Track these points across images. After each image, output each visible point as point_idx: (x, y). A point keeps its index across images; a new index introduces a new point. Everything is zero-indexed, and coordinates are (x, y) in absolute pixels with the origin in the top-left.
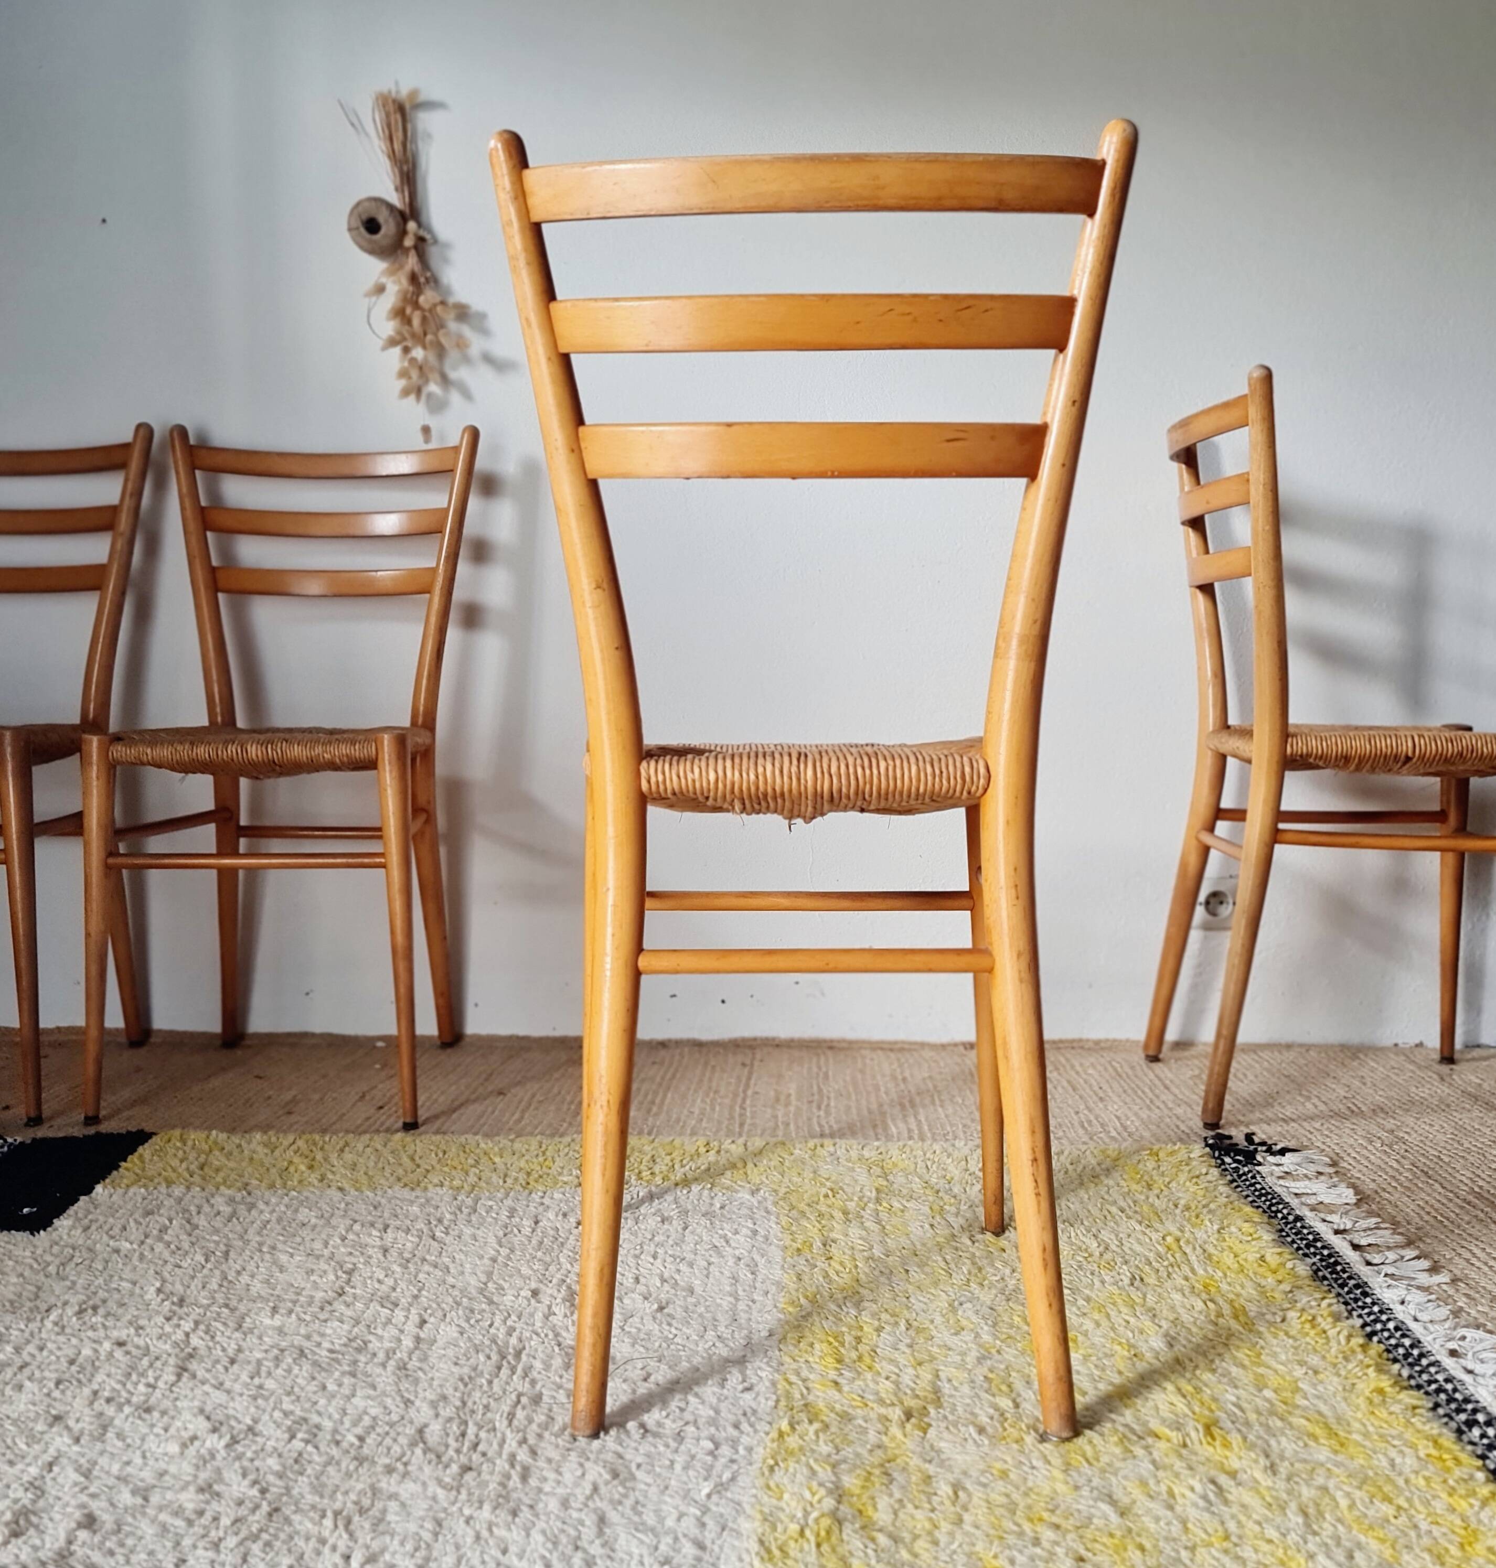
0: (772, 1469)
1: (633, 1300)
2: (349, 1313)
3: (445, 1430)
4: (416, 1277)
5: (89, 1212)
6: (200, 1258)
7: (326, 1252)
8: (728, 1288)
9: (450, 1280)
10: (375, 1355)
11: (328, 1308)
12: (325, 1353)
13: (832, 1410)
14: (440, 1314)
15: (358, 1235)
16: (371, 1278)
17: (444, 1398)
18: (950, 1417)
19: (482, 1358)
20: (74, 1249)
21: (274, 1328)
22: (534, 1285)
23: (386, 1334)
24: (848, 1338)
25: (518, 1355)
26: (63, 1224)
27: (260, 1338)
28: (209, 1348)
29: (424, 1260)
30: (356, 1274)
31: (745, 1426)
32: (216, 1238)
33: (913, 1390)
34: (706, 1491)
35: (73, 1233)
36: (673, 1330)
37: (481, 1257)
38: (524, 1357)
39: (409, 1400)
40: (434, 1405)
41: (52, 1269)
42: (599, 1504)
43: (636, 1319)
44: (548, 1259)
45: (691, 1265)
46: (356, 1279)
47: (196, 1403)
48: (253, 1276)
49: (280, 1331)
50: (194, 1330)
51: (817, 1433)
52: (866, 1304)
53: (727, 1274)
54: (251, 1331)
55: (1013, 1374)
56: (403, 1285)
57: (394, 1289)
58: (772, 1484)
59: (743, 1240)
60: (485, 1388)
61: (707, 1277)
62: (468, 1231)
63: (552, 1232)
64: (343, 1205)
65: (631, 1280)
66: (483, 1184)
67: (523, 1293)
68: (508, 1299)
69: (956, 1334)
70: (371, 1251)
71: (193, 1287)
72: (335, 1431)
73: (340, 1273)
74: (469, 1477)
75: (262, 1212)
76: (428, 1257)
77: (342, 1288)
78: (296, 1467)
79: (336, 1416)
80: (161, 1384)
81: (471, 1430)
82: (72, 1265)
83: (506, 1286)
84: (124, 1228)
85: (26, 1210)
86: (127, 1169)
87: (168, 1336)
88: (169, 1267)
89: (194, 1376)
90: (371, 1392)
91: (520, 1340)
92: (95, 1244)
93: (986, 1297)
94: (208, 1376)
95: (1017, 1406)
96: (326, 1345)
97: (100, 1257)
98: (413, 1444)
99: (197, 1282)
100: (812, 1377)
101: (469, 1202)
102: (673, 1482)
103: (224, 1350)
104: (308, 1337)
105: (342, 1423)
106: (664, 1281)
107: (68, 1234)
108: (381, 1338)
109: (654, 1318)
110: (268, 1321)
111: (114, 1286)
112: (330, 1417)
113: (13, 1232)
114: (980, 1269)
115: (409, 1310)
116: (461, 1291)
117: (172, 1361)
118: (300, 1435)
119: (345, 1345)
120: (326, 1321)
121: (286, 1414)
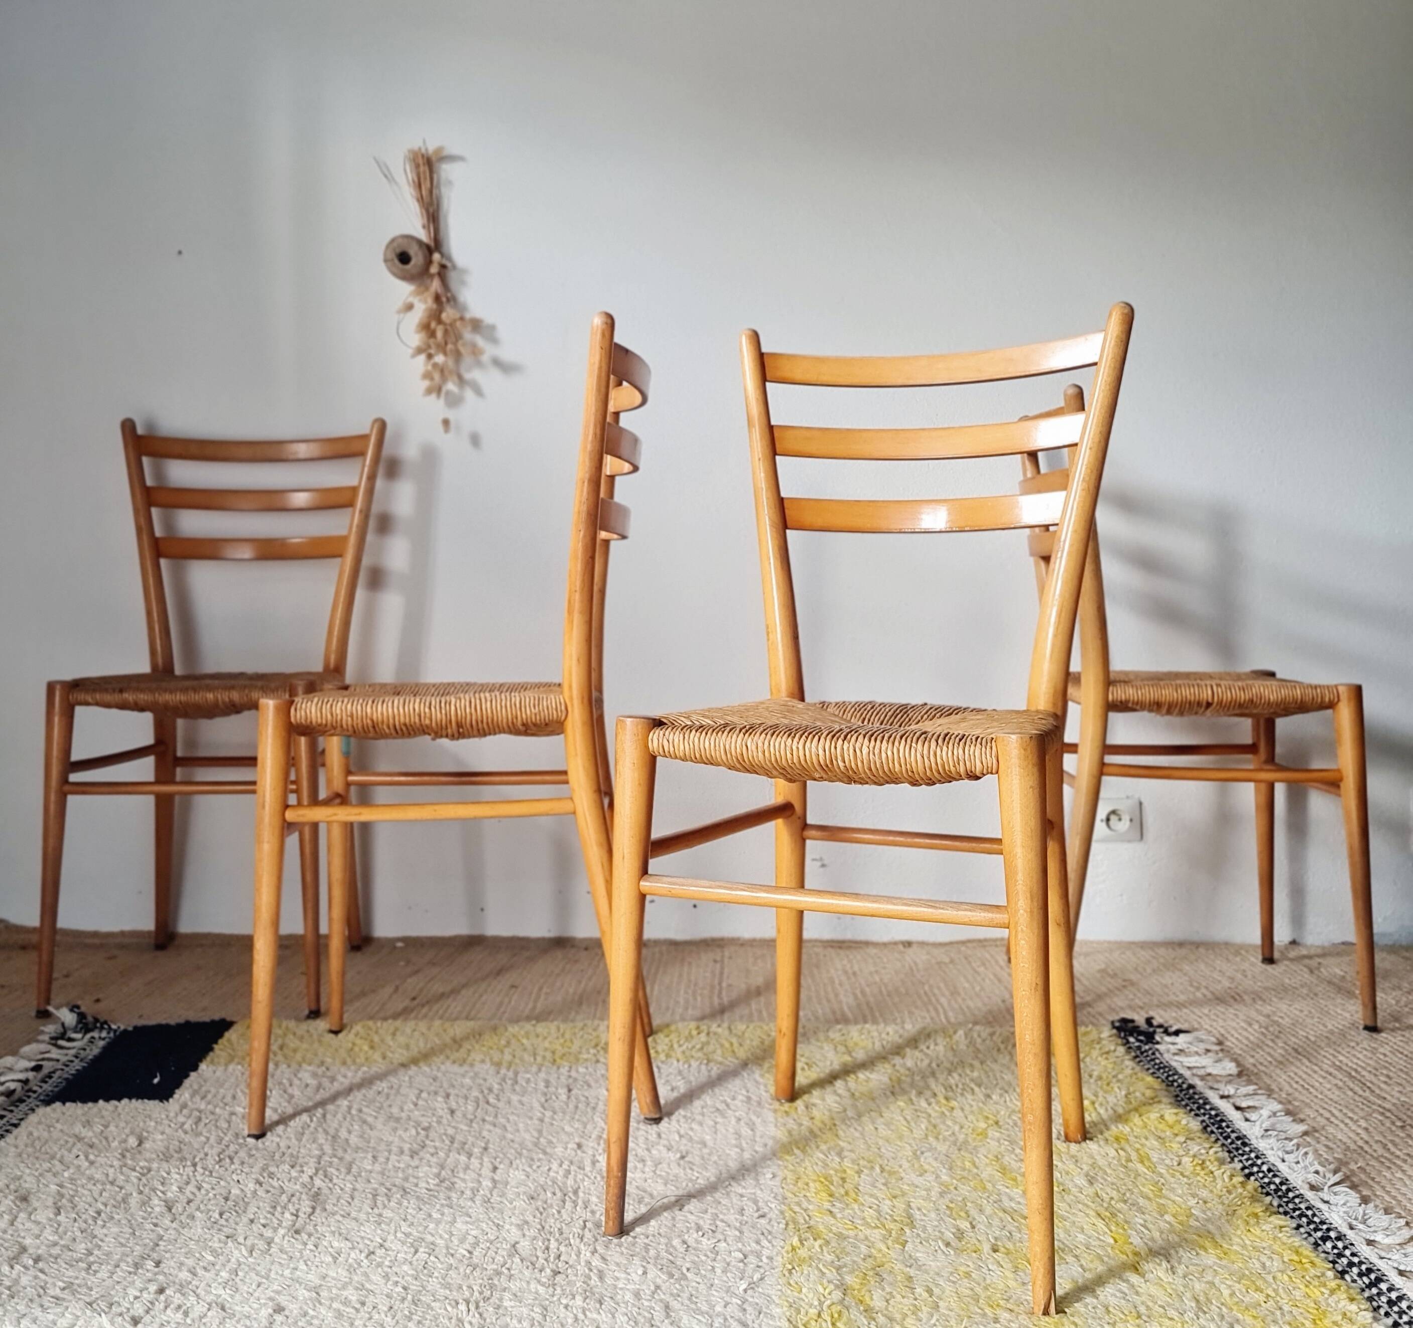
0: (790, 1272)
1: (659, 1151)
3: (532, 1244)
4: (480, 1133)
5: (201, 1084)
7: (403, 1115)
8: (734, 1142)
9: (509, 1136)
10: (463, 1192)
11: (417, 1156)
12: (422, 1190)
13: (831, 1231)
14: (507, 1162)
15: (426, 1101)
17: (527, 1223)
18: (922, 1235)
19: (549, 1195)
20: (199, 1112)
21: (377, 1173)
22: (577, 1140)
23: (467, 1177)
24: (836, 1179)
25: (576, 1192)
26: (183, 1093)
27: (368, 1179)
28: (331, 1188)
29: (484, 1120)
30: (432, 1131)
31: (765, 1243)
33: (891, 1216)
34: (744, 1286)
35: (194, 1100)
36: (696, 1174)
37: (531, 1118)
38: (581, 1194)
39: (499, 1225)
40: (520, 1227)
42: (663, 1297)
43: (664, 1165)
44: (585, 1119)
45: (701, 1124)
46: (432, 1134)
47: (334, 1229)
48: (349, 1132)
49: (383, 1175)
50: (315, 1175)
51: (821, 1246)
52: (846, 1153)
53: (731, 1130)
54: (359, 1175)
55: (969, 1204)
56: (471, 1139)
57: (466, 1142)
58: (792, 1282)
59: (740, 1104)
60: (556, 1216)
61: (716, 1133)
62: (515, 1098)
63: (583, 1099)
64: (408, 1079)
65: (655, 1136)
66: (517, 1061)
67: (570, 1146)
68: (559, 1150)
69: (921, 1175)
70: (440, 1113)
71: (305, 1140)
72: (448, 1247)
73: (419, 1130)
74: (559, 1278)
75: (344, 1084)
76: (487, 1118)
77: (424, 1142)
78: (426, 1272)
79: (446, 1236)
80: (301, 1214)
81: (553, 1245)
82: (202, 1124)
83: (554, 1140)
84: (235, 1097)
86: (221, 1050)
87: (296, 1179)
89: (325, 1209)
90: (468, 1219)
91: (575, 1181)
92: (215, 1109)
93: (942, 1148)
95: (973, 1227)
96: (423, 1185)
97: (222, 1118)
98: (510, 1256)
100: (811, 1207)
101: (510, 1074)
102: (716, 1281)
103: (342, 1189)
105: (452, 1241)
106: (681, 1136)
107: (191, 1101)
108: (464, 1180)
109: (679, 1165)
110: (371, 1167)
112: (441, 1237)
113: (146, 1100)
114: (935, 1126)
115: (481, 1159)
116: (520, 1145)
117: (305, 1197)
118: (422, 1250)
119: (437, 1185)
120: (417, 1167)
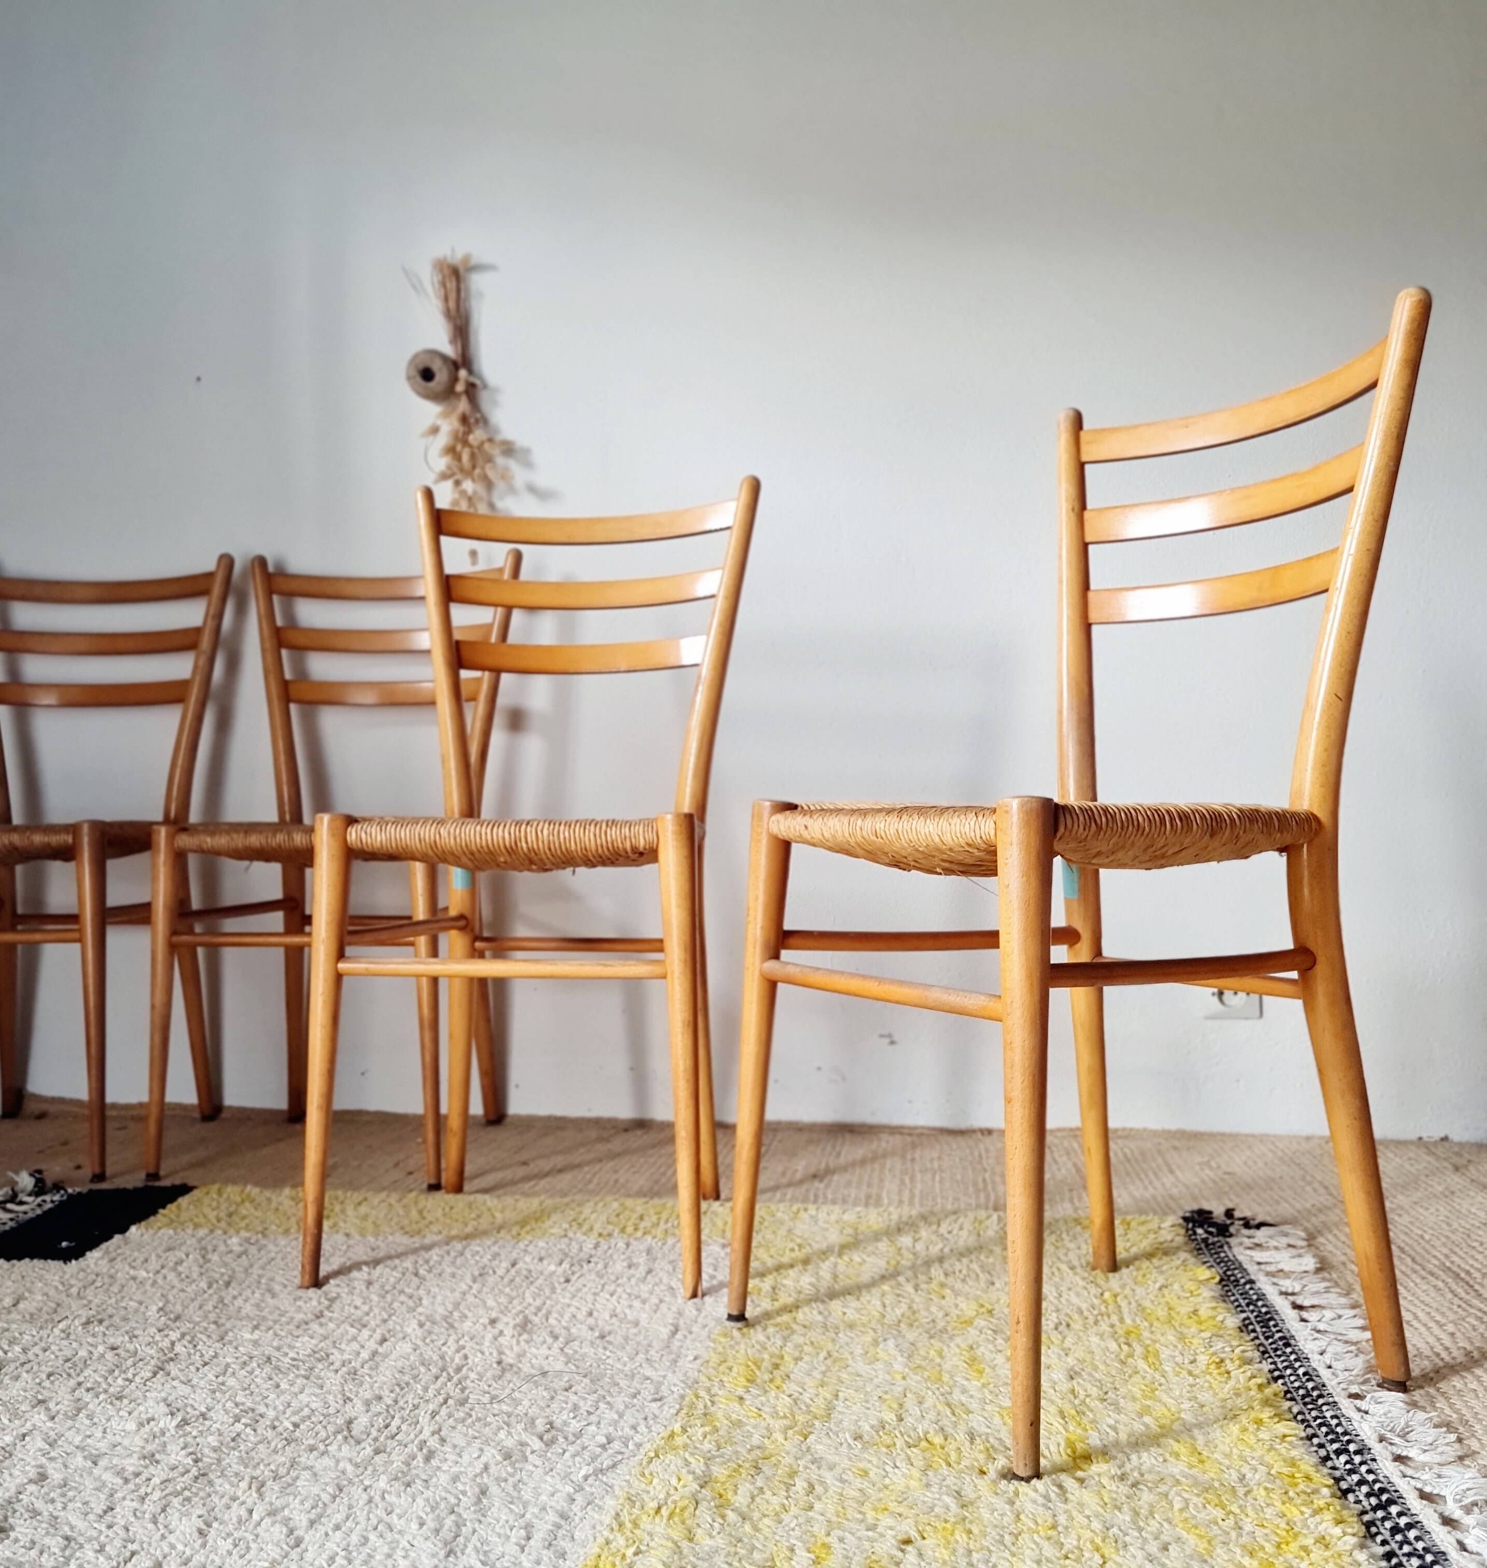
0: (651, 1460)
1: (580, 1329)
2: (321, 1331)
3: (371, 1422)
4: (390, 1304)
5: (119, 1247)
6: (203, 1285)
9: (421, 1309)
10: (332, 1363)
11: (305, 1327)
12: (287, 1360)
13: (728, 1418)
14: (401, 1334)
16: (349, 1305)
17: (380, 1398)
19: (426, 1370)
20: (97, 1275)
21: (250, 1340)
22: (494, 1315)
23: (348, 1349)
25: (459, 1368)
26: (93, 1256)
27: (236, 1348)
28: (189, 1354)
29: (402, 1292)
30: (338, 1302)
31: (642, 1428)
32: (223, 1270)
34: (585, 1474)
35: (100, 1262)
36: (608, 1354)
37: (454, 1291)
38: (463, 1370)
39: (349, 1398)
40: (367, 1403)
41: (74, 1291)
42: (485, 1479)
43: (577, 1343)
44: (514, 1293)
45: (643, 1301)
46: (336, 1306)
47: (163, 1395)
48: (246, 1301)
49: (256, 1343)
50: (179, 1340)
51: (705, 1435)
53: (674, 1309)
54: (230, 1342)
56: (376, 1310)
57: (367, 1314)
58: (646, 1472)
60: (419, 1392)
61: (655, 1311)
62: (449, 1270)
63: (525, 1273)
64: (344, 1247)
65: (584, 1313)
67: (482, 1320)
68: (467, 1325)
70: (356, 1283)
71: (191, 1307)
72: (277, 1419)
73: (323, 1300)
74: (379, 1457)
75: (269, 1252)
76: (407, 1290)
77: (321, 1312)
78: (232, 1444)
79: (281, 1408)
80: (137, 1379)
81: (396, 1422)
82: (93, 1287)
83: (469, 1314)
84: (146, 1260)
85: (64, 1244)
86: (164, 1215)
87: (156, 1343)
88: (175, 1291)
89: (169, 1374)
90: (318, 1391)
92: (117, 1272)
94: (180, 1374)
96: (292, 1355)
97: (119, 1282)
98: (339, 1431)
99: (196, 1304)
100: (720, 1393)
101: (460, 1247)
102: (559, 1466)
103: (202, 1356)
104: (278, 1349)
105: (284, 1413)
106: (613, 1314)
107: (96, 1264)
108: (342, 1351)
109: (593, 1344)
110: (247, 1336)
111: (123, 1304)
112: (275, 1408)
113: (49, 1261)
115: (375, 1331)
117: (153, 1362)
118: (243, 1421)
119: (309, 1356)
120: (298, 1337)
121: (237, 1405)
